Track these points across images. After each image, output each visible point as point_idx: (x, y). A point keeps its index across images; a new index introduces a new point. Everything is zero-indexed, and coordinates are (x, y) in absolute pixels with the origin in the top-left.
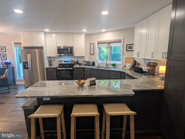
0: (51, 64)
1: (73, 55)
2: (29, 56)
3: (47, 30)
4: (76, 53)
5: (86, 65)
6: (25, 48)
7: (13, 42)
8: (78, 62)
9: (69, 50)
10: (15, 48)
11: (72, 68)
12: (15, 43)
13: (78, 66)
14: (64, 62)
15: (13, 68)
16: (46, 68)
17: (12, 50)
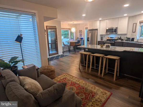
0: (102, 39)
1: (117, 34)
2: (90, 34)
3: (100, 19)
4: (119, 32)
5: (127, 41)
6: (89, 30)
7: (85, 27)
8: (121, 38)
9: (114, 30)
10: (85, 31)
11: (114, 42)
12: (86, 28)
13: (120, 41)
14: (111, 38)
15: (84, 40)
16: (98, 41)
17: (84, 31)
